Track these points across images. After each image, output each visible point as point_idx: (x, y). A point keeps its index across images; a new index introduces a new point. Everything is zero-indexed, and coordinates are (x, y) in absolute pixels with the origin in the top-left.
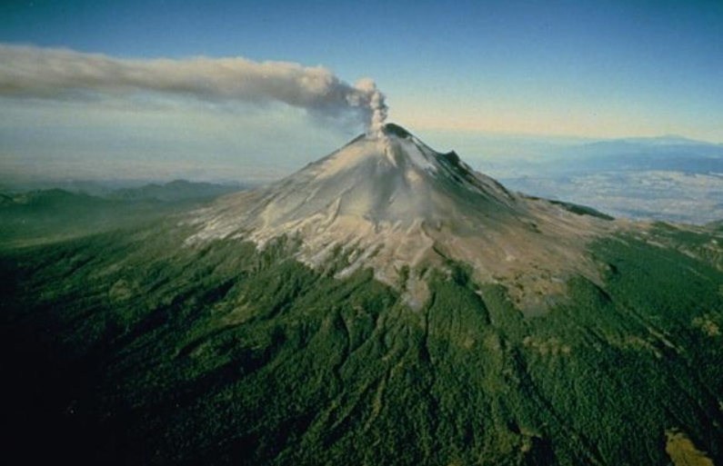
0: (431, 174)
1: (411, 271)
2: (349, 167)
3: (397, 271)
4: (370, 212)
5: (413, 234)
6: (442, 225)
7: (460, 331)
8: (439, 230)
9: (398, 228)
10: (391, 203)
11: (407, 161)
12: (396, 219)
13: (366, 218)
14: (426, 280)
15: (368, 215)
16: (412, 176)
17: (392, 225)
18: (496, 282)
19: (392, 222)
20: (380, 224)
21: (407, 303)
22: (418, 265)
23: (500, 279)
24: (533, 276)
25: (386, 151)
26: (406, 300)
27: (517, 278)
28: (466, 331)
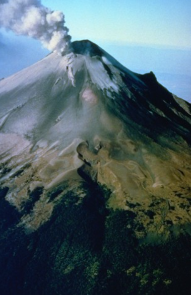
0: (109, 94)
1: (44, 192)
2: (28, 83)
3: (29, 191)
4: (33, 132)
5: (65, 155)
6: (101, 147)
7: (66, 256)
8: (96, 152)
9: (54, 148)
10: (56, 122)
11: (86, 80)
12: (56, 139)
13: (27, 137)
14: (55, 202)
15: (30, 135)
16: (87, 95)
17: (48, 146)
18: (127, 208)
19: (50, 142)
20: (37, 144)
21: (24, 225)
22: (54, 187)
23: (132, 206)
24: (172, 204)
25: (67, 68)
26: (24, 222)
27: (152, 205)
28: (72, 256)
